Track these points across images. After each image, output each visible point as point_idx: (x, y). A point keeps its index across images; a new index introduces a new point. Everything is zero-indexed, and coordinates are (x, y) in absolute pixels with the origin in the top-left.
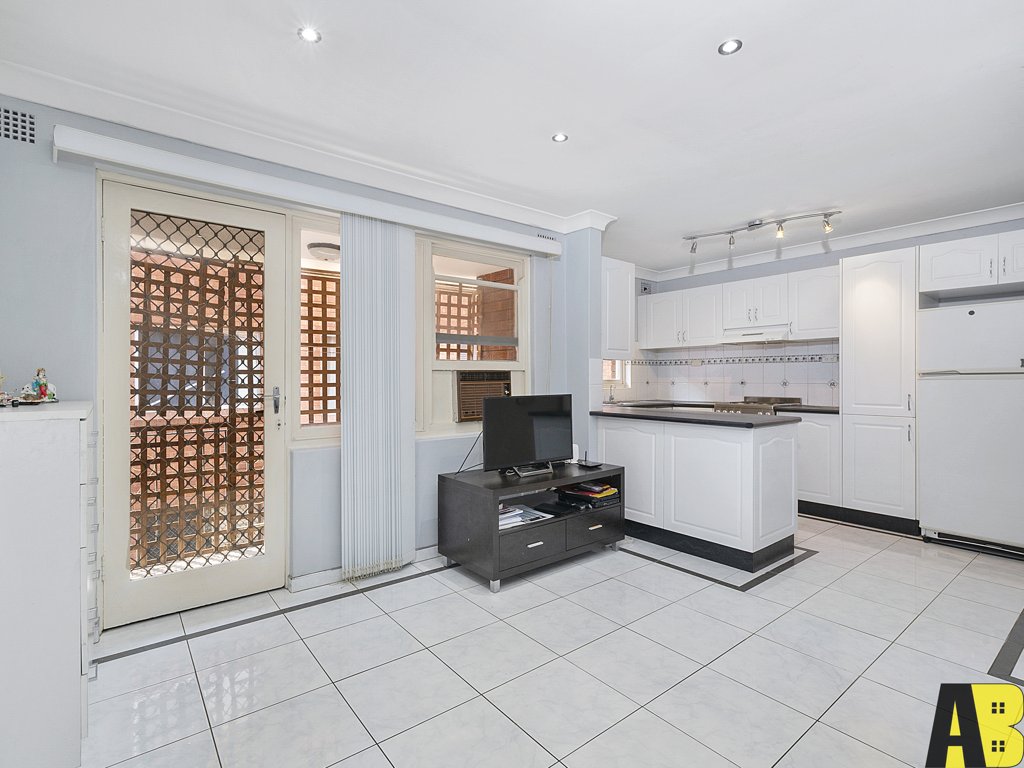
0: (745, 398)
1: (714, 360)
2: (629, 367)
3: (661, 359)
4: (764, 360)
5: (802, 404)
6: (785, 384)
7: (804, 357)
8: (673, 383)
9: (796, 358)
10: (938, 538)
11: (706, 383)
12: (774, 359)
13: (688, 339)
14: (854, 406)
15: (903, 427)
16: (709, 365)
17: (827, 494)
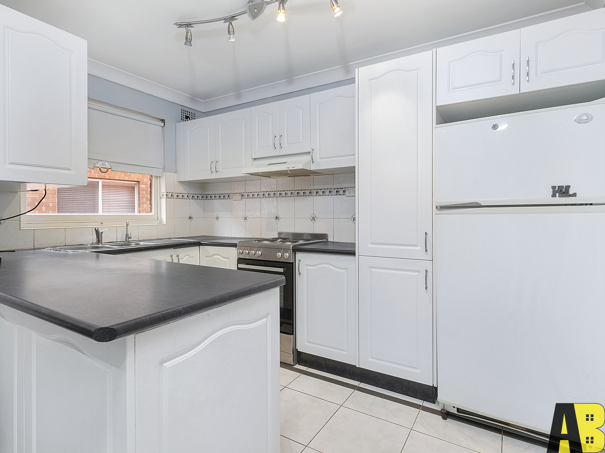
0: (280, 234)
1: (252, 194)
2: (164, 201)
3: (207, 193)
4: (295, 194)
5: (329, 240)
6: (313, 219)
7: (330, 190)
8: (217, 218)
9: (323, 192)
10: (457, 413)
11: (245, 218)
12: (304, 192)
13: (221, 170)
14: (370, 246)
15: (419, 271)
16: (248, 199)
17: (344, 350)
